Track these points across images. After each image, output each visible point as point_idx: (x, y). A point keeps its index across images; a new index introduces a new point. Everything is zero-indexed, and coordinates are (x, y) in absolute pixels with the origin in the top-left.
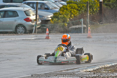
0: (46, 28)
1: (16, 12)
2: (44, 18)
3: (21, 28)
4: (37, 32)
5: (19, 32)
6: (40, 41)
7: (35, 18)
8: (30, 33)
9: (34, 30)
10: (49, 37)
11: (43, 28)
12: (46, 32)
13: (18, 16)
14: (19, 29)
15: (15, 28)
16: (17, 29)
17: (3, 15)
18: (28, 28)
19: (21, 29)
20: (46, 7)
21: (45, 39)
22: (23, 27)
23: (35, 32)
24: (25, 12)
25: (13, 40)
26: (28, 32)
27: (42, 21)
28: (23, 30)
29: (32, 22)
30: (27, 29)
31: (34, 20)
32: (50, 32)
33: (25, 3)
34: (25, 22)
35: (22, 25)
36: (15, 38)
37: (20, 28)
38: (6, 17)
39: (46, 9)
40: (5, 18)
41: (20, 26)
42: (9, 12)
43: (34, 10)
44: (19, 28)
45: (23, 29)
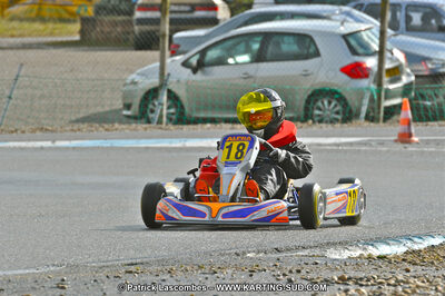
1: (308, 40)
3: (330, 103)
9: (365, 110)
13: (317, 54)
14: (320, 109)
16: (312, 109)
19: (327, 107)
24: (345, 37)
27: (416, 76)
28: (337, 113)
33: (359, 7)
34: (345, 77)
37: (326, 103)
44: (320, 104)
45: (339, 108)
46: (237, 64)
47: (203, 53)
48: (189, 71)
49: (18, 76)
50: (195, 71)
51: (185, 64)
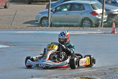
0: (113, 22)
1: (82, 6)
2: (110, 12)
3: (87, 21)
4: (103, 26)
5: (85, 26)
6: (106, 36)
7: (102, 12)
8: (96, 27)
9: (100, 24)
10: (115, 31)
11: (109, 22)
12: (112, 26)
13: (84, 9)
14: (85, 23)
15: (81, 21)
16: (83, 22)
17: (69, 8)
18: (94, 21)
19: (87, 23)
20: (113, 1)
21: (111, 33)
22: (89, 20)
23: (101, 26)
24: (91, 5)
25: (78, 33)
26: (94, 25)
27: (108, 15)
28: (89, 24)
29: (98, 16)
30: (93, 23)
31: (101, 14)
32: (116, 27)
34: (91, 15)
35: (88, 18)
36: (80, 32)
38: (73, 11)
39: (113, 2)
40: (71, 11)
41: (87, 19)
42: (75, 5)
43: (101, 3)
44: (85, 21)
45: (89, 22)
46: (64, 11)
47: (56, 8)
48: (52, 13)
49: (15, 14)
50: (54, 13)
51: (51, 11)
